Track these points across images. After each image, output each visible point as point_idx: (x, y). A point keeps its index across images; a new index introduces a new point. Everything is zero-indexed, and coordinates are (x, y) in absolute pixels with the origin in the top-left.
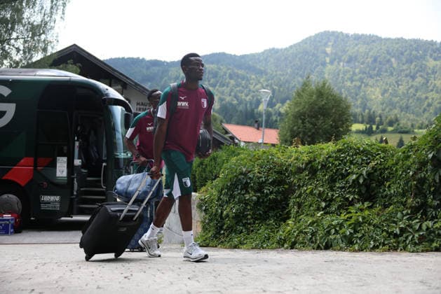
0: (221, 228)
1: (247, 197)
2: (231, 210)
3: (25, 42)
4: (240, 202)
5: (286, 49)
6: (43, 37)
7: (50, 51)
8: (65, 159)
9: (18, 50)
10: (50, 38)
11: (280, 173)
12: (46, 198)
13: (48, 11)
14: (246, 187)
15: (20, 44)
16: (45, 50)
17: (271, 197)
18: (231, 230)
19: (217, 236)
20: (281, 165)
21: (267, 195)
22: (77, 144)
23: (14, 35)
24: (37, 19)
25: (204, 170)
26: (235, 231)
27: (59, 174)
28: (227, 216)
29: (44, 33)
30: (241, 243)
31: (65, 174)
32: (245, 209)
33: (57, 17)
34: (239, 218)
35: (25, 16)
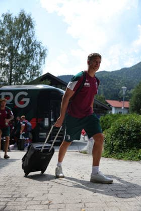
0: (113, 150)
1: (124, 137)
2: (117, 142)
3: (31, 73)
4: (120, 139)
5: (131, 68)
6: (37, 71)
7: (40, 76)
8: (48, 119)
9: (28, 76)
10: (39, 71)
11: (137, 127)
12: (41, 134)
13: (39, 61)
14: (123, 133)
15: (29, 74)
16: (38, 75)
17: (134, 137)
18: (117, 151)
19: (111, 153)
20: (138, 123)
21: (132, 137)
22: (52, 113)
23: (27, 71)
24: (35, 64)
25: (103, 124)
26: (119, 152)
27: (46, 125)
28: (115, 145)
29: (37, 69)
30: (122, 157)
31: (48, 125)
32: (123, 143)
33: (42, 63)
34: (120, 146)
35: (30, 64)
